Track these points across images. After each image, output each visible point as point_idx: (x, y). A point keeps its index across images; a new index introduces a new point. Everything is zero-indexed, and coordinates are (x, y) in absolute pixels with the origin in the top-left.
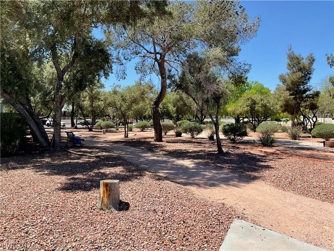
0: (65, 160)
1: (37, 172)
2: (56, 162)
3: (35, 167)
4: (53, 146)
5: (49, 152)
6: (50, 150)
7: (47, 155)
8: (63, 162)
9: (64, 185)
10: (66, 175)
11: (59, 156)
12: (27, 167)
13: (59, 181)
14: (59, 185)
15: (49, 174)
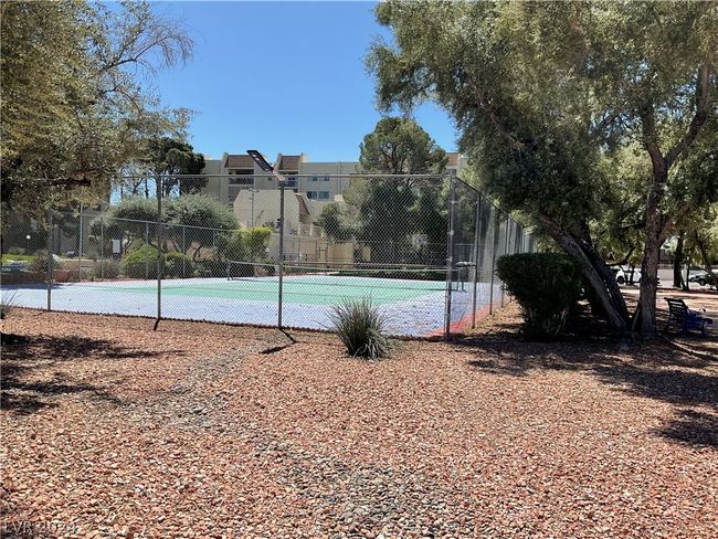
0: (665, 365)
1: (605, 383)
2: (644, 366)
3: (599, 370)
4: (638, 328)
5: (629, 341)
6: (631, 338)
7: (625, 348)
8: (663, 368)
9: (668, 426)
10: (672, 401)
11: (652, 354)
12: (583, 369)
13: (656, 413)
14: (657, 422)
15: (631, 393)
